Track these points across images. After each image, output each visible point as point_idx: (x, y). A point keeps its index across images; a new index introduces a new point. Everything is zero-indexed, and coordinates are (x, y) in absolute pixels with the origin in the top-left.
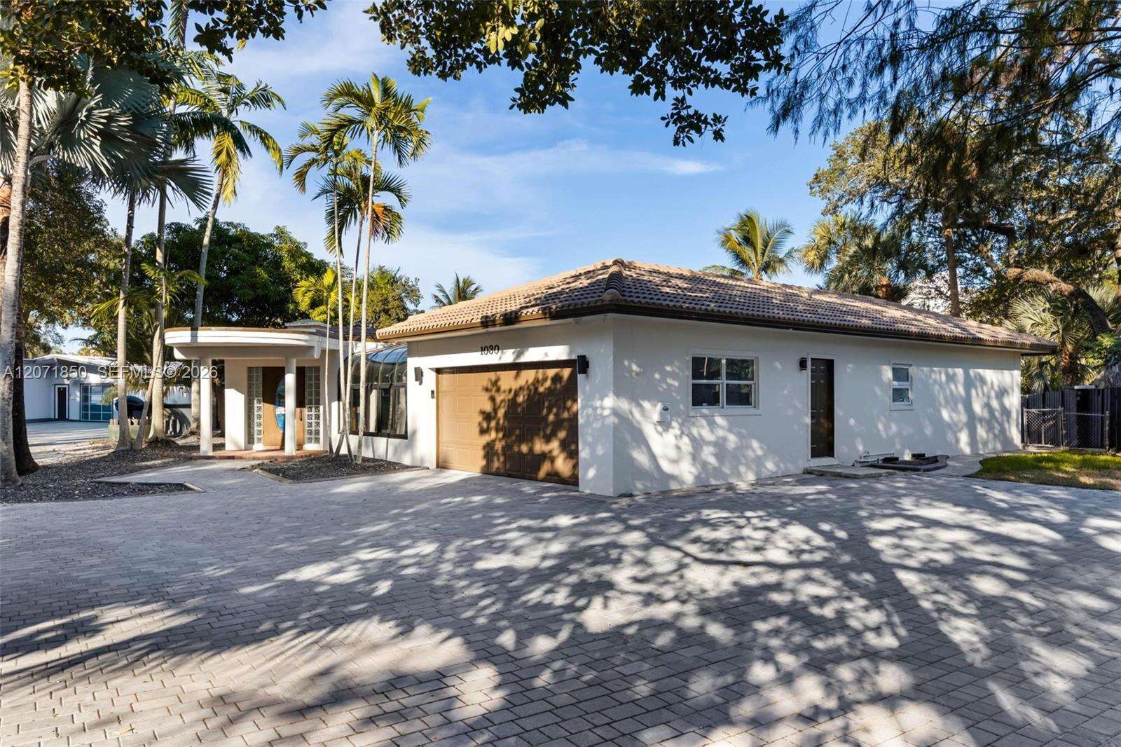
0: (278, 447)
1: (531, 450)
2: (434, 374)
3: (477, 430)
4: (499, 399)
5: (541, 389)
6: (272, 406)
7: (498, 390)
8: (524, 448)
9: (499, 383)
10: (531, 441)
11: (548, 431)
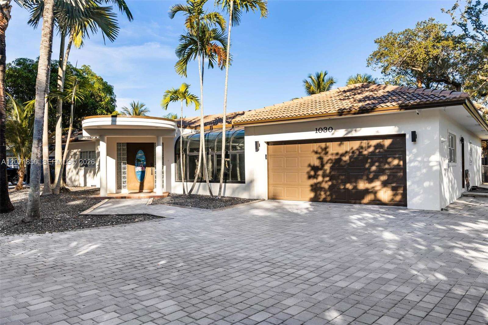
0: (138, 191)
1: (355, 187)
2: (266, 145)
3: (306, 176)
4: (326, 158)
5: (365, 153)
6: (133, 167)
7: (326, 153)
8: (349, 186)
9: (328, 150)
10: (356, 182)
11: (371, 176)
